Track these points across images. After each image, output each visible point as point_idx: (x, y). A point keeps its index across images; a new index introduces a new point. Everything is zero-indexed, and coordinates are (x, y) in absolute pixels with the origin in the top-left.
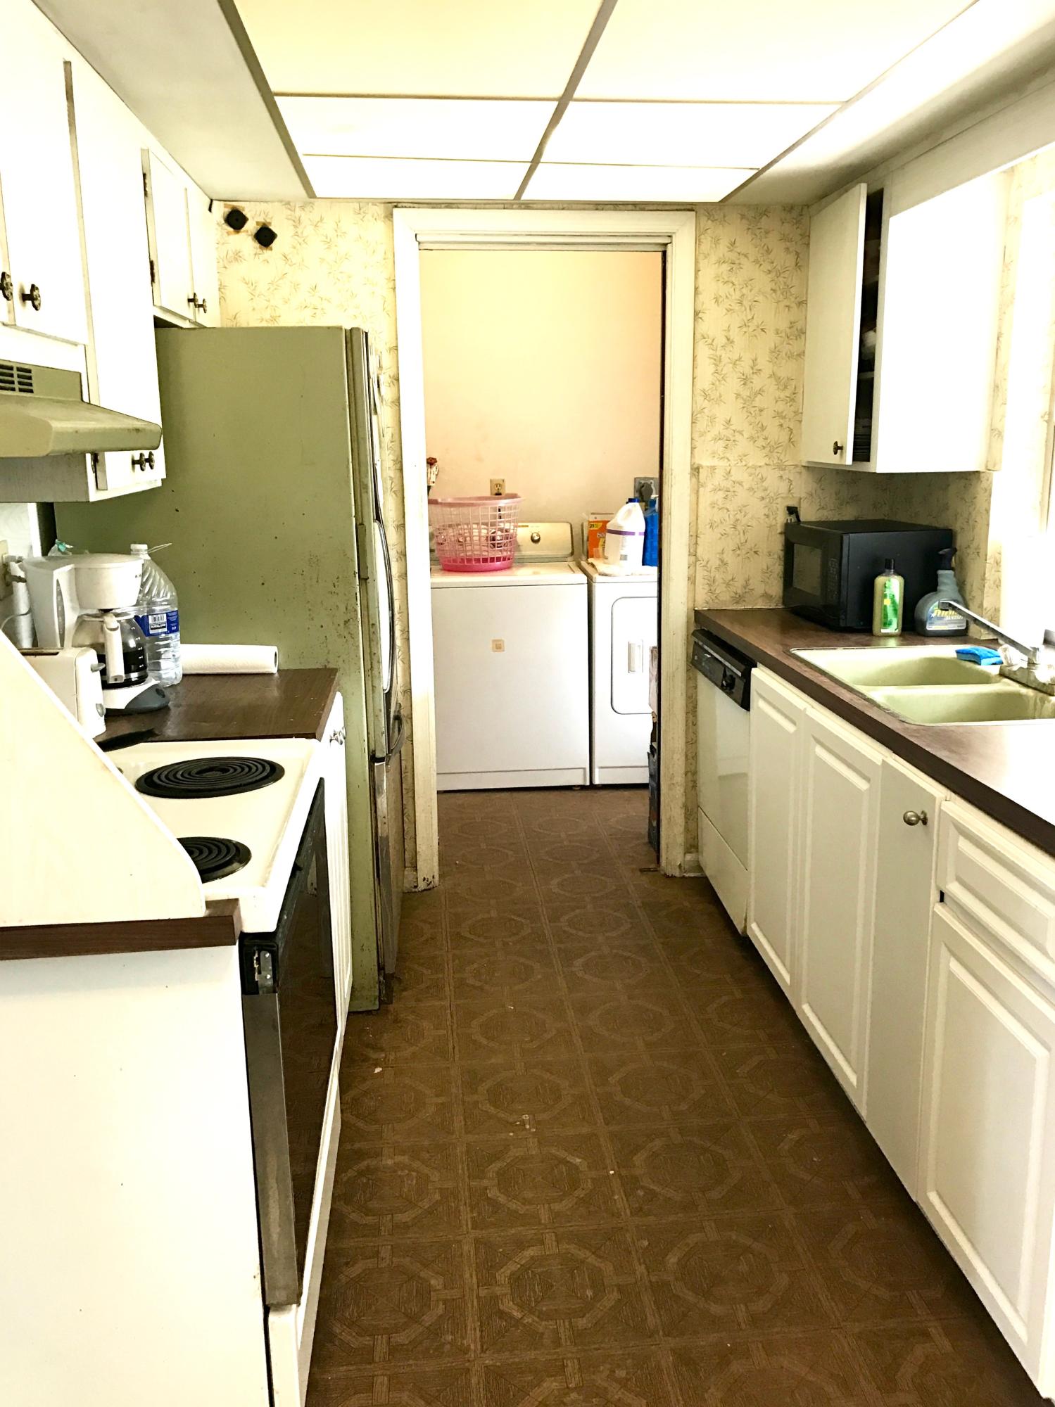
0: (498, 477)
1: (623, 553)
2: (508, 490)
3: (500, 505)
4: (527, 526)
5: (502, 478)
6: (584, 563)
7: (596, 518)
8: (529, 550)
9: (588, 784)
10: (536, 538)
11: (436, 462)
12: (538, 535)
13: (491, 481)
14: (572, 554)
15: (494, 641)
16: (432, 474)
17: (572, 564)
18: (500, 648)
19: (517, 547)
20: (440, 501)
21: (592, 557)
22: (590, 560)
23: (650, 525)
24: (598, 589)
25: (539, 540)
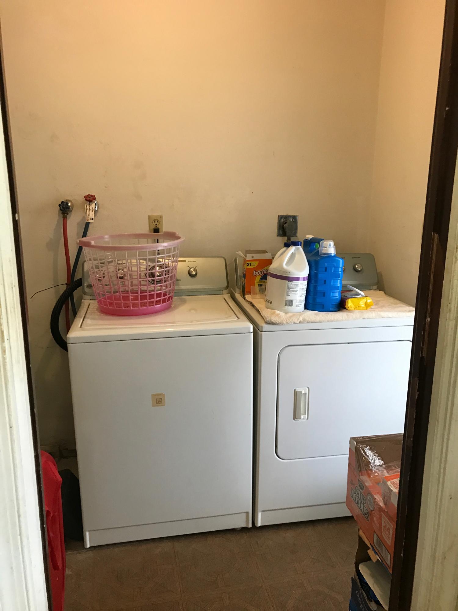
0: (156, 214)
1: (289, 298)
2: (165, 228)
3: (159, 248)
4: (184, 261)
5: (160, 214)
6: (238, 296)
7: (253, 257)
8: (186, 284)
9: (250, 526)
10: (194, 273)
11: (95, 199)
12: (195, 270)
13: (149, 217)
14: (227, 287)
15: (153, 396)
16: (91, 211)
17: (227, 297)
18: (161, 402)
19: (176, 281)
20: (93, 243)
21: (249, 293)
22: (247, 297)
23: (313, 269)
24: (265, 337)
25: (196, 274)
